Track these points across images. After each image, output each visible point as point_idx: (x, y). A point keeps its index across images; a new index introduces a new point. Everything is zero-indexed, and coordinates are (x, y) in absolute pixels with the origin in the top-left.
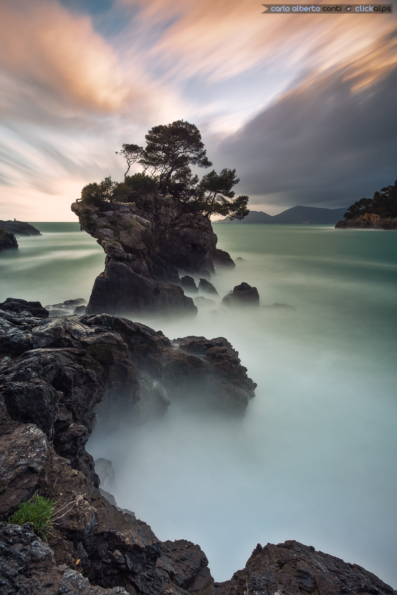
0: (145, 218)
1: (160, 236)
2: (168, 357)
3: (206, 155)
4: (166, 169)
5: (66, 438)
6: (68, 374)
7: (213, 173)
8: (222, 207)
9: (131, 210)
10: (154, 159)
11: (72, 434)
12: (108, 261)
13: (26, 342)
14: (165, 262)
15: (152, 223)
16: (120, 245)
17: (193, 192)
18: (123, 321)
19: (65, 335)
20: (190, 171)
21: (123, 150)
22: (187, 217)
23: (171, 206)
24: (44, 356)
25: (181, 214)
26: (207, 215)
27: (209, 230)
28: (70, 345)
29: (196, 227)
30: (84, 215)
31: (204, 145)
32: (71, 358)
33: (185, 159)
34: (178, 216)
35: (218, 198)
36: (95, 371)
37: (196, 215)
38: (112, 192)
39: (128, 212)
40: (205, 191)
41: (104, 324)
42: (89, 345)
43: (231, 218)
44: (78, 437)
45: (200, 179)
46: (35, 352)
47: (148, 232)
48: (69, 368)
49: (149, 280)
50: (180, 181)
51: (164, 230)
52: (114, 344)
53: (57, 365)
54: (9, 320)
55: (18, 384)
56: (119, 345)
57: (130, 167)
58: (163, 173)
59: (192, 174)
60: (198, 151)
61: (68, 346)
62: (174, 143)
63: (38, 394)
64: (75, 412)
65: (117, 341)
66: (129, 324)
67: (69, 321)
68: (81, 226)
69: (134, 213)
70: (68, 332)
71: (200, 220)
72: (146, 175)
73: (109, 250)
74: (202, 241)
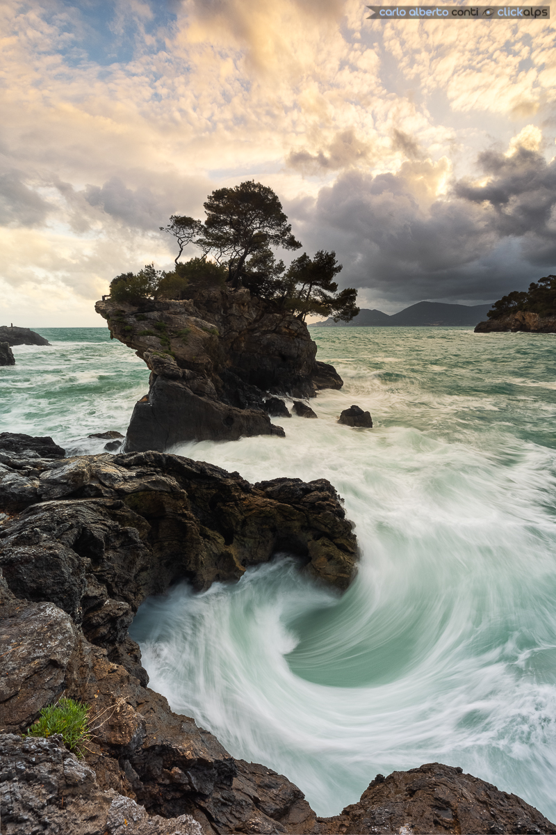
0: (209, 321)
1: (232, 346)
2: (248, 506)
3: (292, 232)
4: (238, 252)
5: (100, 620)
6: (96, 534)
7: (305, 257)
8: (321, 304)
9: (186, 310)
10: (218, 238)
11: (108, 614)
12: (154, 380)
13: (30, 493)
14: (240, 380)
15: (219, 327)
16: (172, 358)
17: (278, 285)
18: (179, 461)
19: (90, 481)
20: (271, 254)
21: (171, 225)
22: (270, 319)
23: (247, 304)
24: (59, 511)
25: (262, 316)
26: (301, 315)
27: (305, 335)
28: (99, 495)
29: (285, 332)
30: (115, 318)
31: (287, 217)
32: (101, 512)
33: (263, 237)
34: (258, 318)
35: (315, 293)
36: (138, 528)
37: (284, 316)
38: (157, 285)
39: (183, 313)
40: (296, 282)
41: (150, 465)
42: (128, 494)
43: (335, 320)
44: (117, 618)
45: (288, 266)
46: (45, 505)
47: (214, 339)
48: (97, 526)
49: (217, 405)
50: (259, 269)
51: (237, 338)
52: (166, 492)
53: (79, 523)
54: (4, 463)
55: (21, 549)
56: (173, 491)
57: (182, 249)
58: (233, 257)
59: (274, 258)
60: (280, 225)
61: (95, 496)
62: (245, 214)
63: (52, 563)
64: (111, 585)
65: (172, 487)
66: (188, 464)
67: (95, 462)
68: (111, 333)
69: (191, 314)
70: (95, 476)
71: (290, 323)
72: (207, 260)
73: (155, 365)
74: (294, 351)
